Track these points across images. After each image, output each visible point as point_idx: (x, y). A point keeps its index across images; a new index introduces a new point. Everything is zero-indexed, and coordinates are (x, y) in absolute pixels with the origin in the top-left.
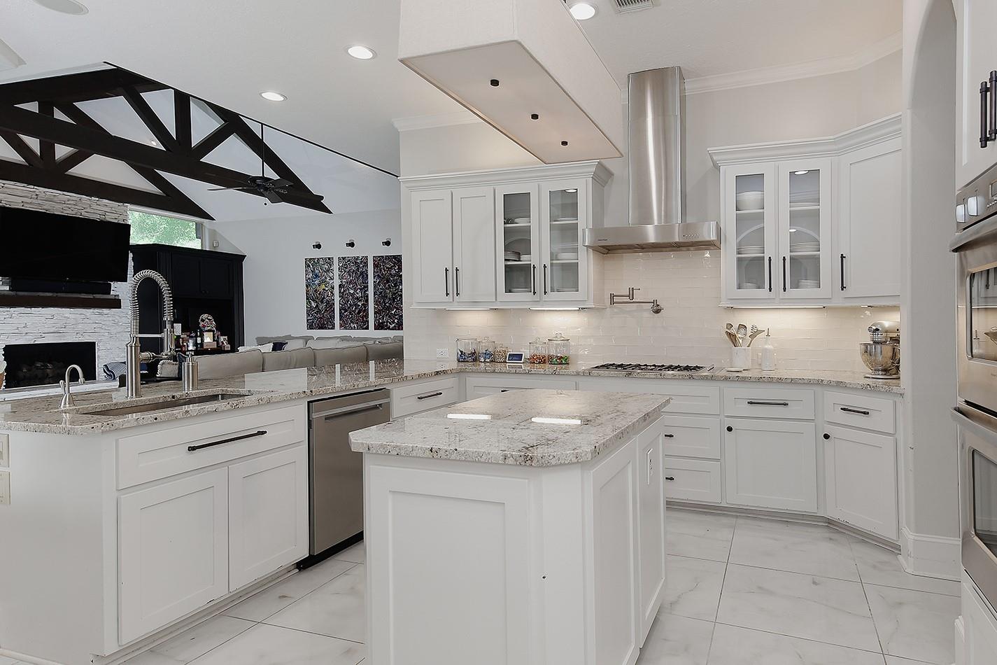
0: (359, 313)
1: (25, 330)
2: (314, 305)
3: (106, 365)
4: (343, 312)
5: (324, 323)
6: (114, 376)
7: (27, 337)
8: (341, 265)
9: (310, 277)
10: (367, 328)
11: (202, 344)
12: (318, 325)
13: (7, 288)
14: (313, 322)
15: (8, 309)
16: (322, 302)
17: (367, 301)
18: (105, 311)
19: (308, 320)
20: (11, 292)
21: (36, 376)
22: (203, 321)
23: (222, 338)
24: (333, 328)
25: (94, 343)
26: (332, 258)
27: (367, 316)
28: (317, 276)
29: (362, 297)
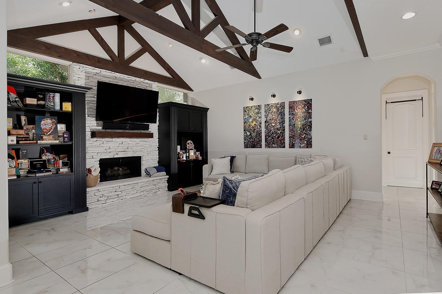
0: (278, 138)
1: (109, 150)
2: (248, 134)
3: (146, 169)
4: (267, 137)
5: (255, 144)
6: (150, 175)
7: (110, 154)
8: (266, 109)
9: (246, 117)
10: (284, 147)
11: (189, 157)
12: (251, 145)
13: (101, 128)
14: (248, 144)
15: (101, 139)
16: (254, 132)
17: (284, 130)
18: (146, 139)
19: (244, 143)
20: (103, 130)
21: (114, 175)
22: (188, 144)
23: (197, 153)
24: (261, 147)
25: (141, 157)
26: (261, 105)
27: (284, 139)
28: (250, 117)
29: (280, 128)
